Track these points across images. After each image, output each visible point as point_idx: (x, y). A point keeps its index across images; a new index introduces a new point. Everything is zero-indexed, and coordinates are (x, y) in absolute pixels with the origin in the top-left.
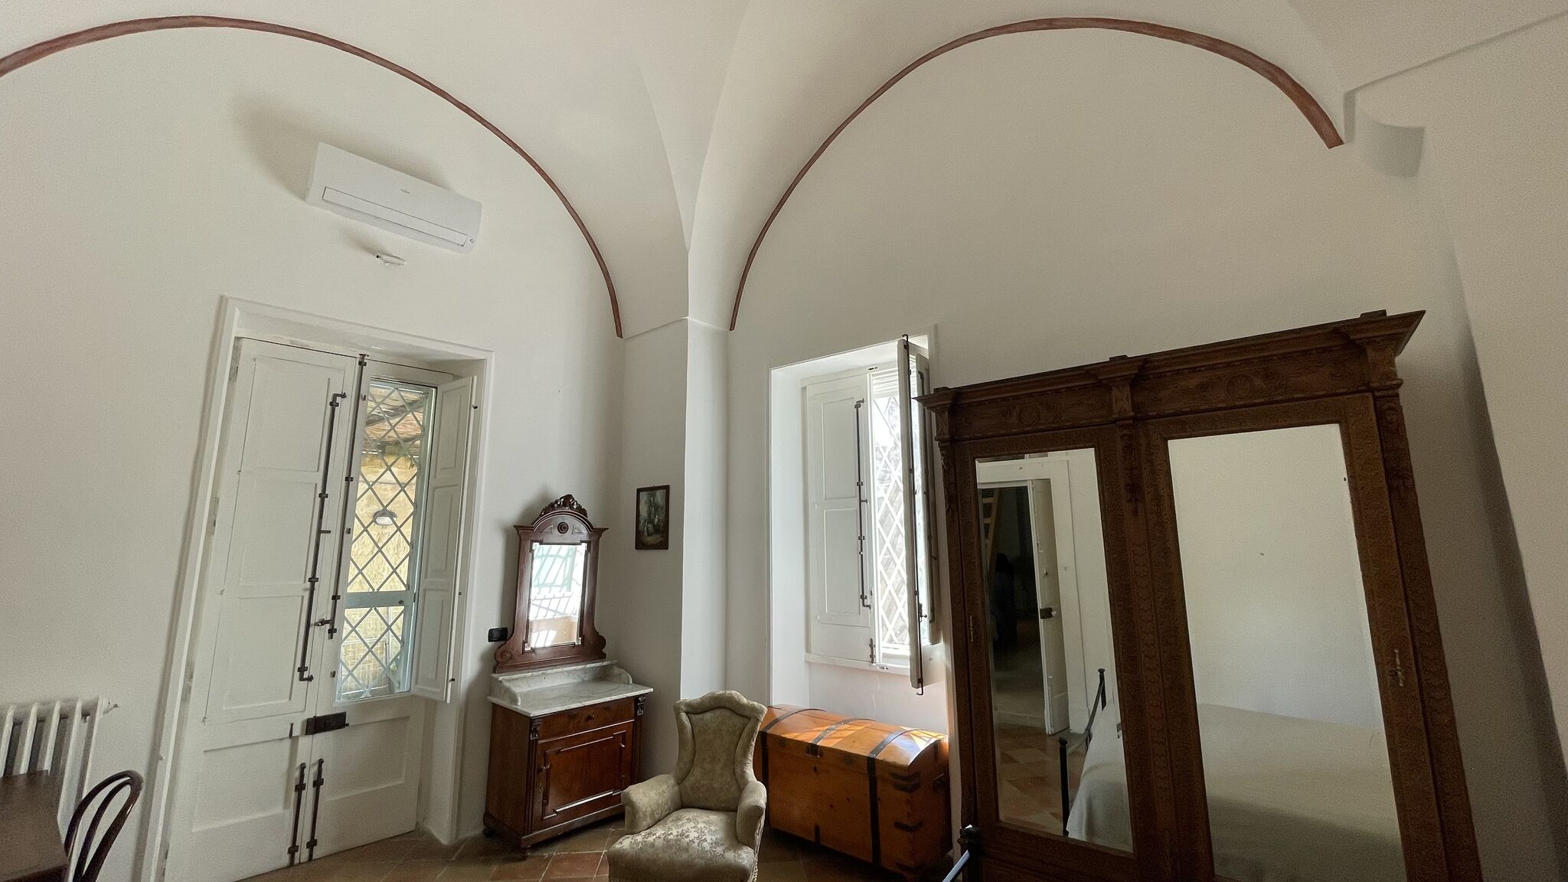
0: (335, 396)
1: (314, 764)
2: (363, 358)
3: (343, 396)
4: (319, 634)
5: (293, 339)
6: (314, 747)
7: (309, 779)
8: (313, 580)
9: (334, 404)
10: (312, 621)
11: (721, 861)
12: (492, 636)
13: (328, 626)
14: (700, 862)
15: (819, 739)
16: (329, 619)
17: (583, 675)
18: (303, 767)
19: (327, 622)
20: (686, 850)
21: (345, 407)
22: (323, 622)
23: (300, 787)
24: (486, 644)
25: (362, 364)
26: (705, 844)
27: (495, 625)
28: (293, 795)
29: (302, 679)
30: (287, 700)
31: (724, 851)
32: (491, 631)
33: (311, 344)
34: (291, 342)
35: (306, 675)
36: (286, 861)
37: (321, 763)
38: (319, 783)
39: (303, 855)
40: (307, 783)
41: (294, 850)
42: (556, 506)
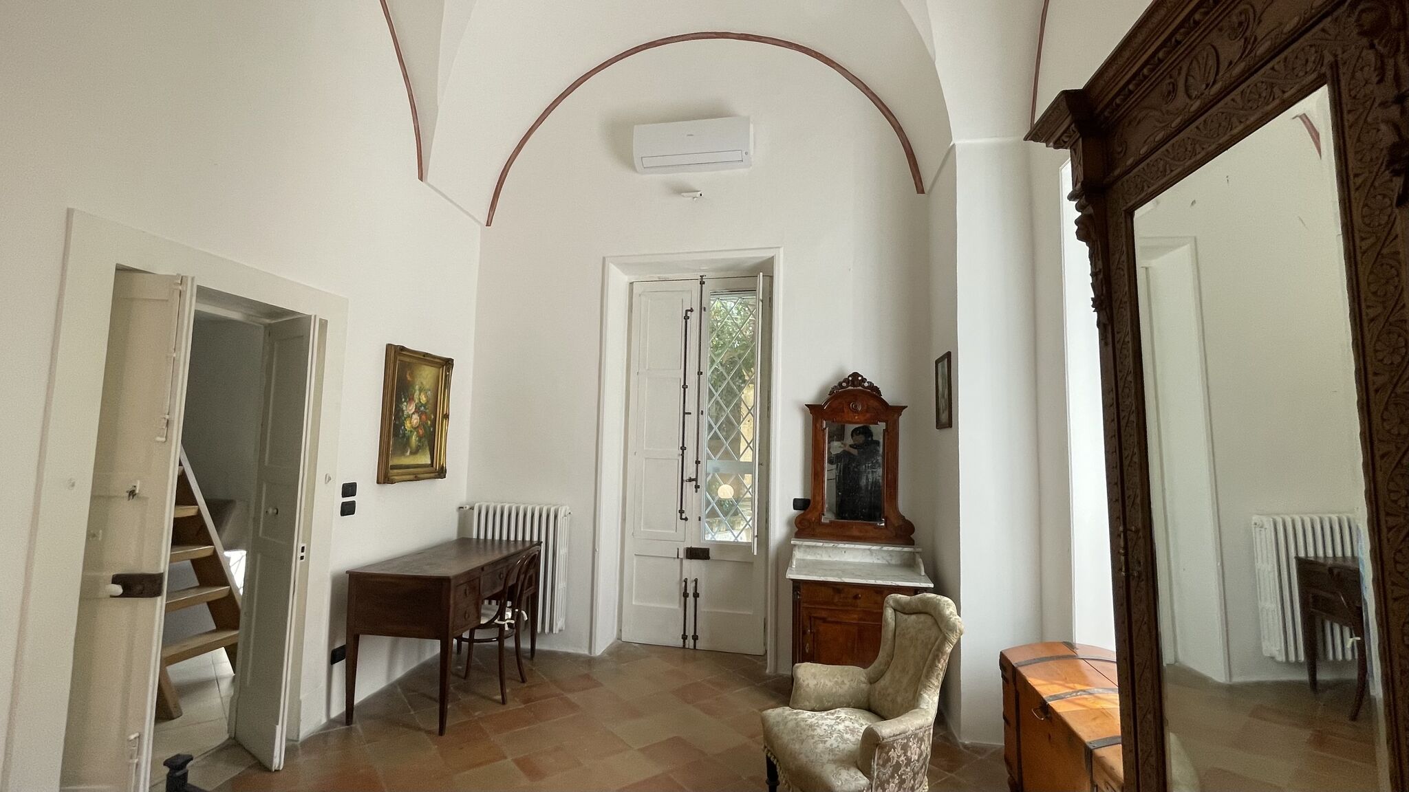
0: (687, 311)
1: (692, 581)
2: (702, 279)
3: (691, 310)
4: (689, 488)
5: (659, 275)
6: (694, 568)
7: (690, 591)
8: (683, 448)
9: (686, 318)
10: (685, 479)
11: (818, 769)
12: (797, 504)
13: (694, 482)
14: (803, 758)
15: (1056, 697)
16: (694, 477)
17: (888, 558)
18: (686, 581)
19: (693, 480)
20: (802, 742)
21: (694, 317)
22: (691, 480)
23: (686, 595)
24: (792, 512)
25: (702, 283)
26: (821, 746)
27: (799, 496)
28: (683, 598)
29: (681, 519)
30: (674, 531)
31: (829, 760)
32: (795, 500)
33: (670, 276)
34: (659, 278)
35: (683, 517)
36: (680, 643)
37: (696, 581)
38: (696, 595)
39: (690, 643)
40: (689, 593)
41: (685, 637)
42: (844, 384)
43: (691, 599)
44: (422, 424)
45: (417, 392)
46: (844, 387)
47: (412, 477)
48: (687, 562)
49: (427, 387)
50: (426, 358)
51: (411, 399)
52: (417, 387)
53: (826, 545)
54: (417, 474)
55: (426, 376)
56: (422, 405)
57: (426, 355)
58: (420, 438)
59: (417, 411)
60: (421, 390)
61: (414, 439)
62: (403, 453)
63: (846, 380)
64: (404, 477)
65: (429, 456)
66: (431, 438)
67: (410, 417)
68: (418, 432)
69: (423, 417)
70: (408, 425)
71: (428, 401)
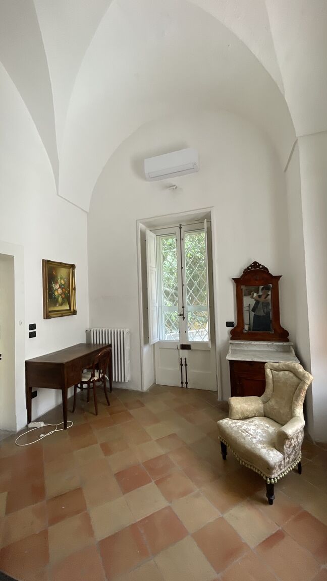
1: (184, 359)
2: (180, 226)
12: (228, 324)
13: (182, 316)
16: (182, 314)
17: (276, 348)
18: (181, 359)
24: (226, 328)
25: (180, 228)
28: (180, 366)
36: (181, 385)
37: (186, 359)
38: (186, 365)
39: (185, 385)
40: (183, 364)
41: (182, 383)
42: (250, 268)
43: (184, 367)
44: (63, 293)
45: (59, 279)
46: (250, 269)
47: (60, 315)
48: (181, 351)
49: (64, 277)
50: (61, 265)
51: (57, 283)
52: (59, 277)
53: (245, 343)
54: (62, 314)
55: (63, 272)
56: (62, 285)
57: (61, 263)
58: (63, 299)
59: (60, 287)
60: (61, 279)
61: (60, 299)
62: (55, 305)
63: (251, 266)
64: (57, 315)
65: (68, 306)
66: (68, 298)
67: (57, 290)
68: (62, 297)
69: (64, 290)
70: (56, 293)
71: (65, 283)
